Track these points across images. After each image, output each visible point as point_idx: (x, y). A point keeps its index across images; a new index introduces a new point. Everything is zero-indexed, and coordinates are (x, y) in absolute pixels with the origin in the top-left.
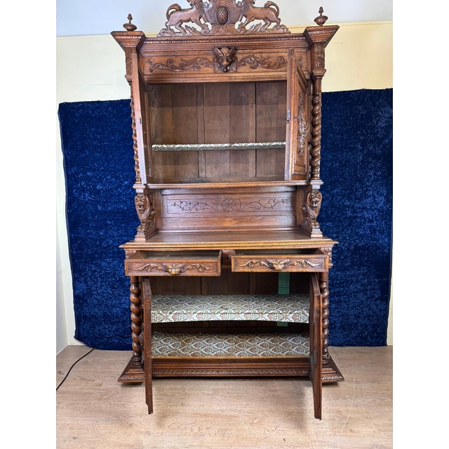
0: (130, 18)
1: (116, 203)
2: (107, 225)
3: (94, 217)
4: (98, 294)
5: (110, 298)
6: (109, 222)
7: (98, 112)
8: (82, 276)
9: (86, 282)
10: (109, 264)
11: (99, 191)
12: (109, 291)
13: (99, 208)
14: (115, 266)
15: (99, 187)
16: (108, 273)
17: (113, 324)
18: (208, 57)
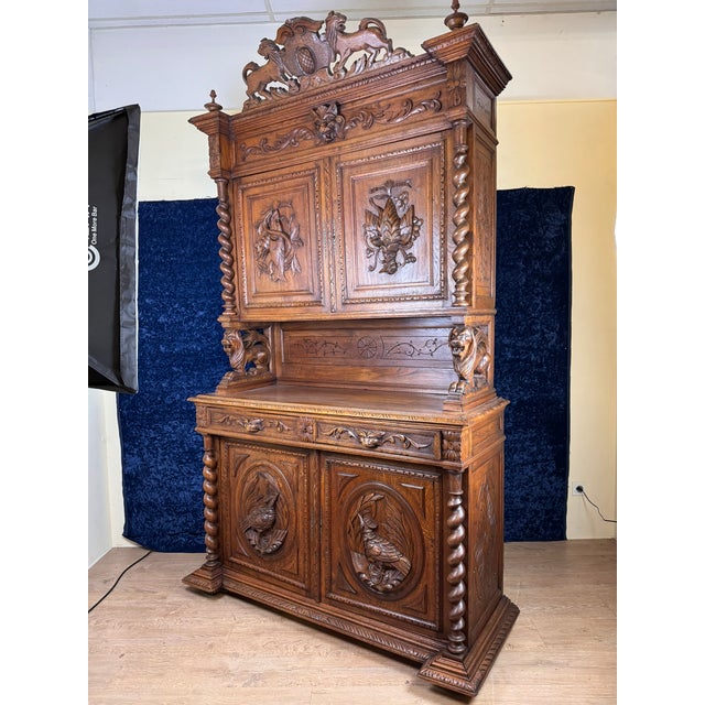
0: (213, 94)
1: (186, 342)
2: (172, 374)
3: (154, 361)
4: (158, 472)
5: (176, 478)
6: (175, 369)
7: (162, 216)
8: (136, 447)
9: (140, 455)
10: (174, 428)
11: (163, 324)
12: (174, 467)
13: (162, 349)
14: (183, 431)
15: (162, 319)
16: (173, 442)
17: (179, 514)
18: (307, 124)
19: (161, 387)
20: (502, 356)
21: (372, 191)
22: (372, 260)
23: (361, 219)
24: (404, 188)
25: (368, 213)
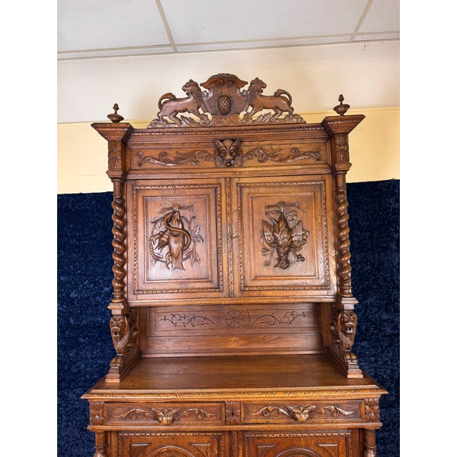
0: (116, 107)
1: (92, 315)
2: (79, 344)
6: (82, 340)
7: (79, 206)
11: (73, 299)
13: (72, 321)
15: (73, 295)
18: (208, 149)
19: (69, 357)
20: (381, 331)
21: (269, 207)
22: (268, 257)
23: (259, 226)
24: (293, 208)
25: (264, 222)
